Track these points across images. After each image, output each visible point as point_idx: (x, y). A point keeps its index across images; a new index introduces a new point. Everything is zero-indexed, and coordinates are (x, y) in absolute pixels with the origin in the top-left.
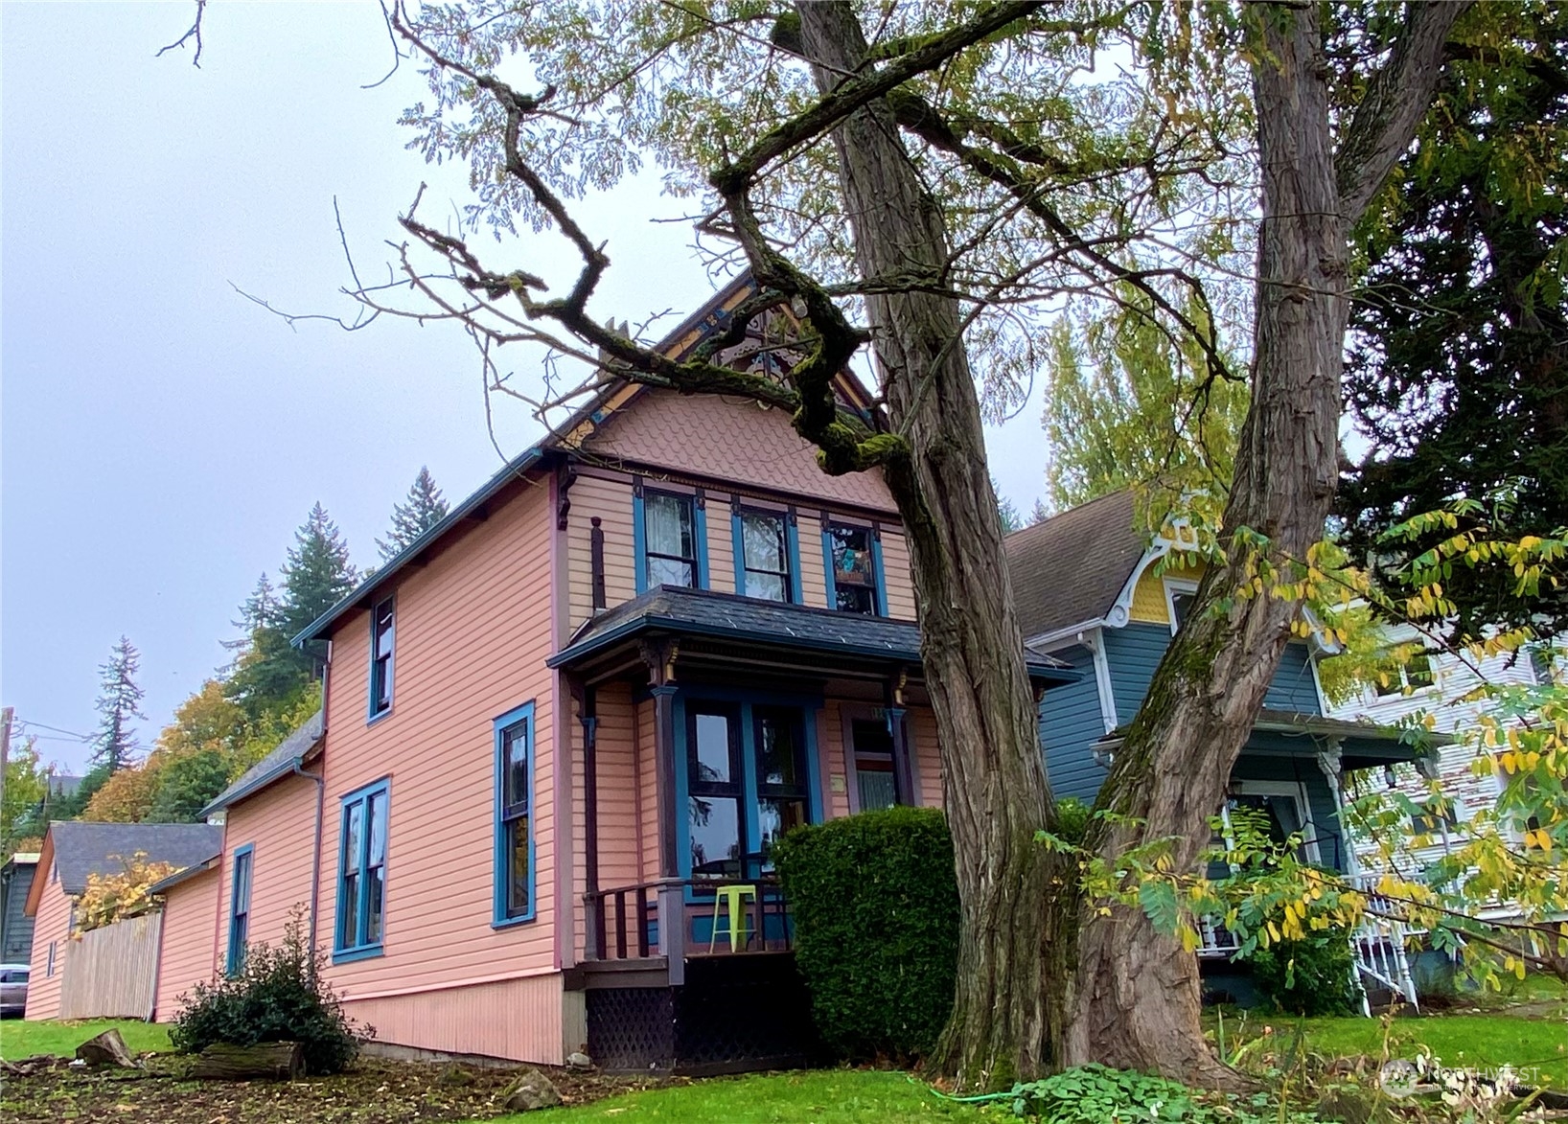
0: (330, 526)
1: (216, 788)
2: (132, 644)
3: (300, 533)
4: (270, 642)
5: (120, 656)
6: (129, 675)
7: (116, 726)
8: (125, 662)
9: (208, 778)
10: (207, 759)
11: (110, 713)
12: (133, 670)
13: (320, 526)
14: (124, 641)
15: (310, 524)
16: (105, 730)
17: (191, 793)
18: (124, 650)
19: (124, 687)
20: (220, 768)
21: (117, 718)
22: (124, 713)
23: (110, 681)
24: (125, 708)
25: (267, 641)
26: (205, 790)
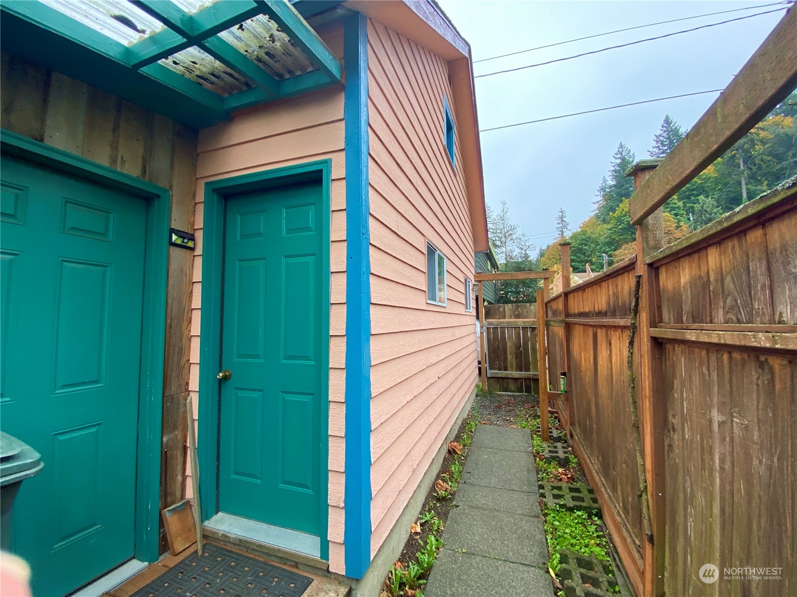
0: (627, 149)
1: (586, 243)
2: (564, 209)
3: (615, 155)
4: (608, 197)
5: (561, 214)
6: (564, 219)
7: (562, 234)
8: (562, 215)
9: (583, 240)
10: (582, 233)
11: (560, 231)
12: (565, 217)
13: (623, 151)
14: (561, 209)
15: (618, 151)
16: (559, 236)
17: (577, 245)
18: (561, 212)
19: (563, 223)
20: (587, 236)
21: (562, 232)
22: (564, 230)
23: (559, 222)
24: (565, 229)
25: (607, 197)
26: (583, 244)
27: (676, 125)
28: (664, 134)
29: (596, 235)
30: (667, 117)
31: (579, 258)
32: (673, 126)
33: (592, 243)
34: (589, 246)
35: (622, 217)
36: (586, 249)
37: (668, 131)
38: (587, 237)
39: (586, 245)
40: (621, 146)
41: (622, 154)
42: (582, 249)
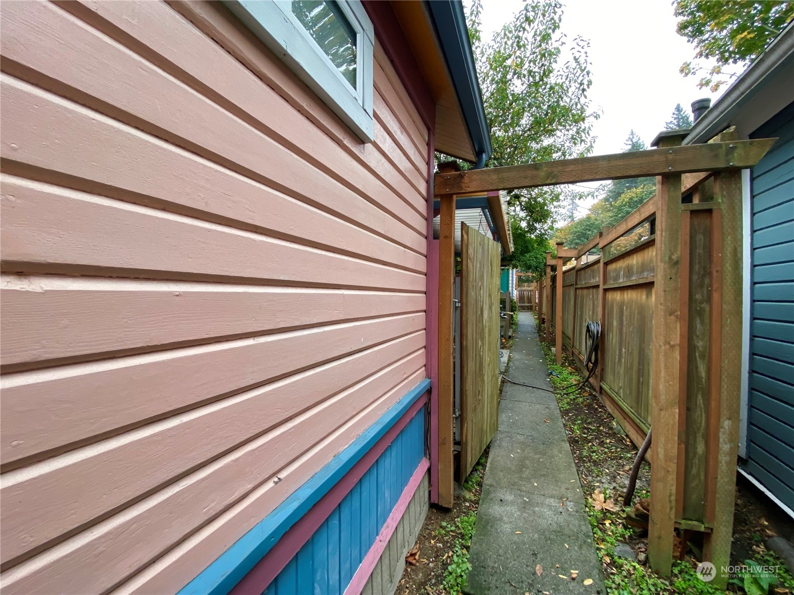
27: (685, 114)
28: (675, 122)
29: (599, 222)
30: (679, 105)
31: (583, 241)
32: (684, 113)
33: (595, 228)
34: (593, 232)
35: (622, 206)
36: (589, 234)
37: (678, 118)
38: (591, 224)
39: (590, 230)
40: (632, 133)
41: (632, 141)
42: (585, 234)
